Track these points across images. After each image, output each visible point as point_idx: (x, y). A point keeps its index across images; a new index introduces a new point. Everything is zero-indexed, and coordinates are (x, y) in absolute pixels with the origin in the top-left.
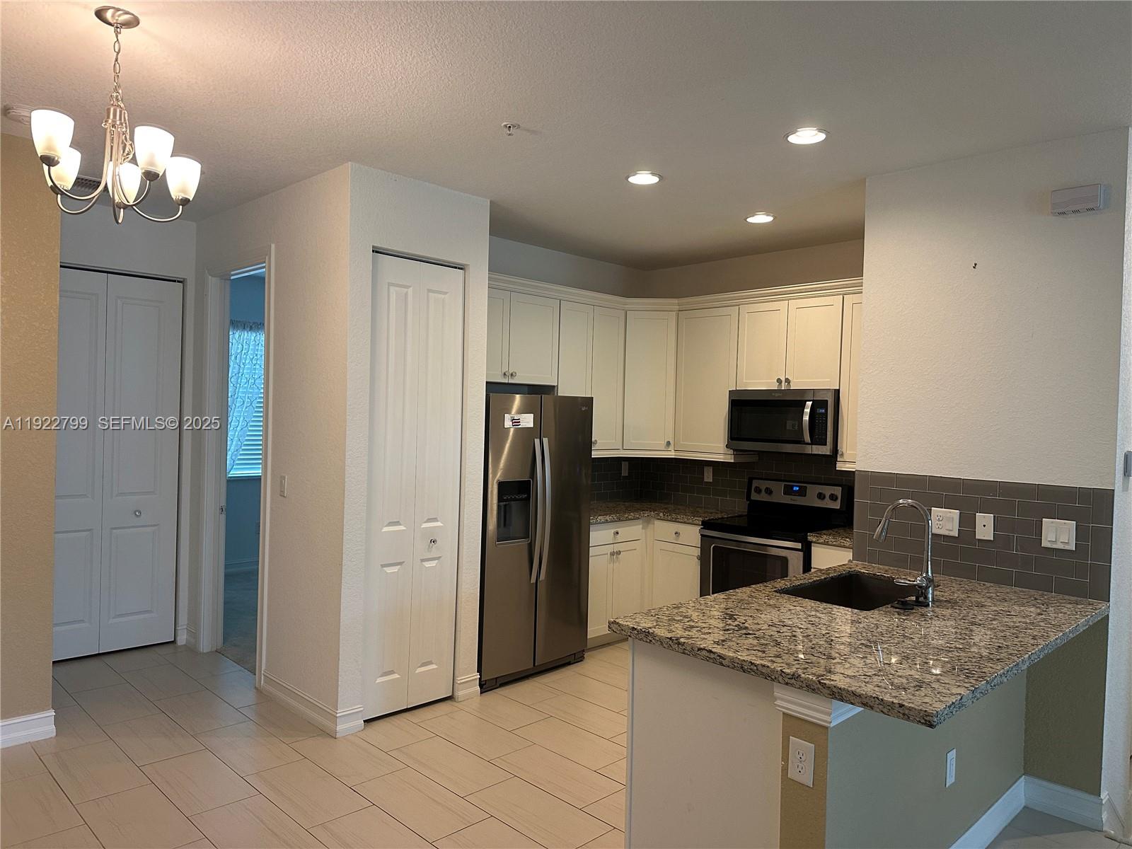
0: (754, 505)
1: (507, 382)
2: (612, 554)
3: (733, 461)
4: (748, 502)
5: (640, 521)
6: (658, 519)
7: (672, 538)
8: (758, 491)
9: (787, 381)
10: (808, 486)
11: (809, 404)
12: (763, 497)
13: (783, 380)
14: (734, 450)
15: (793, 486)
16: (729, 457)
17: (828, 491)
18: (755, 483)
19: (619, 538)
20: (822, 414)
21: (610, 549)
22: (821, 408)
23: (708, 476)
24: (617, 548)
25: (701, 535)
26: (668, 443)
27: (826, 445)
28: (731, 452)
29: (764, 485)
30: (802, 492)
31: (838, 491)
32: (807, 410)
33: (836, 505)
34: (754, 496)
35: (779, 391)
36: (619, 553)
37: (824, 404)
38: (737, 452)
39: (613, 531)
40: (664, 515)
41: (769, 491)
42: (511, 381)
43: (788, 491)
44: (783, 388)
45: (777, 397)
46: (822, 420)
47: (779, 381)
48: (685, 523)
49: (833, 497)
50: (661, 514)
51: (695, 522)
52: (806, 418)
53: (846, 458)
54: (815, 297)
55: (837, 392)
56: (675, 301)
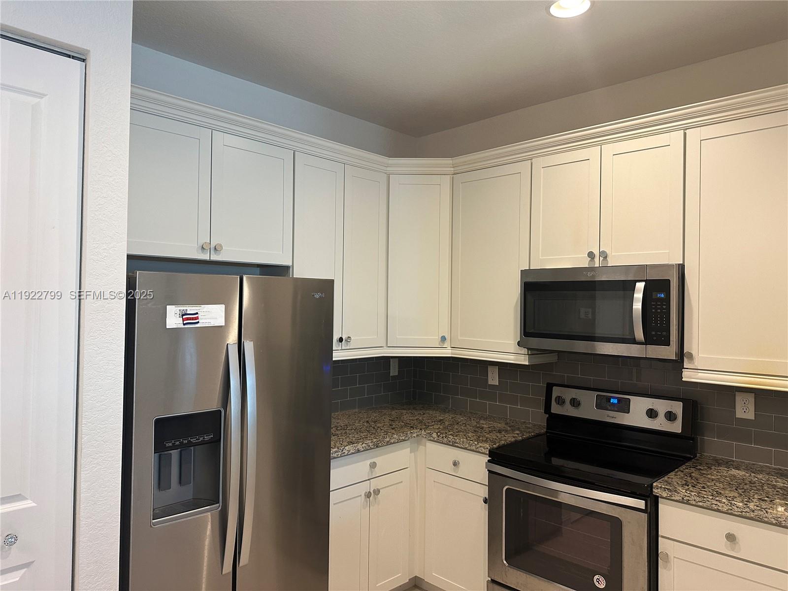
0: (554, 420)
1: (208, 258)
2: (368, 495)
3: (527, 364)
4: (547, 416)
5: (407, 443)
6: (430, 440)
7: (449, 468)
8: (560, 401)
9: (604, 255)
10: (633, 399)
11: (640, 286)
12: (568, 411)
13: (597, 253)
14: (528, 349)
15: (609, 399)
16: (522, 357)
17: (662, 406)
18: (556, 392)
19: (378, 471)
20: (661, 299)
21: (364, 488)
22: (661, 292)
23: (493, 379)
24: (375, 484)
25: (488, 470)
26: (443, 339)
27: (668, 344)
28: (525, 351)
29: (570, 394)
30: (624, 407)
31: (677, 408)
32: (638, 295)
33: (676, 427)
34: (555, 409)
35: (591, 269)
36: (377, 492)
37: (664, 285)
38: (533, 352)
39: (368, 462)
40: (438, 436)
41: (575, 403)
42: (215, 257)
43: (602, 404)
44: (597, 265)
45: (588, 277)
46: (662, 309)
47: (591, 255)
48: (466, 449)
49: (670, 416)
50: (434, 435)
51: (479, 450)
52: (638, 306)
53: (697, 363)
54: (641, 137)
55: (681, 268)
56: (448, 161)
